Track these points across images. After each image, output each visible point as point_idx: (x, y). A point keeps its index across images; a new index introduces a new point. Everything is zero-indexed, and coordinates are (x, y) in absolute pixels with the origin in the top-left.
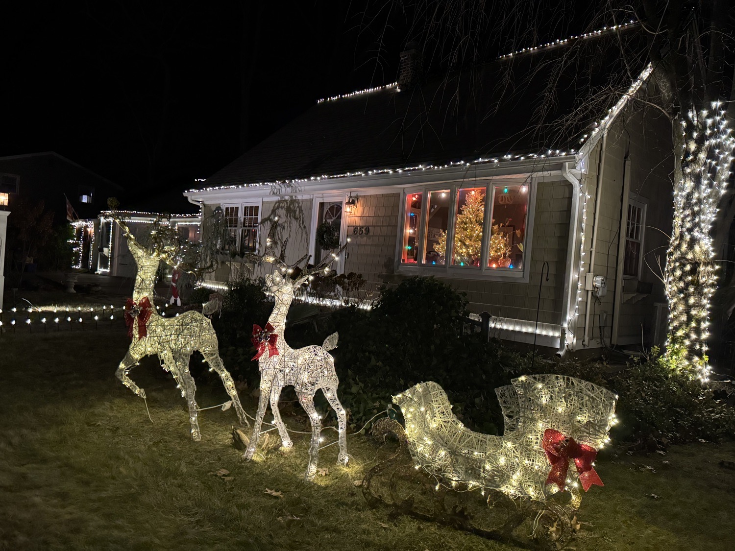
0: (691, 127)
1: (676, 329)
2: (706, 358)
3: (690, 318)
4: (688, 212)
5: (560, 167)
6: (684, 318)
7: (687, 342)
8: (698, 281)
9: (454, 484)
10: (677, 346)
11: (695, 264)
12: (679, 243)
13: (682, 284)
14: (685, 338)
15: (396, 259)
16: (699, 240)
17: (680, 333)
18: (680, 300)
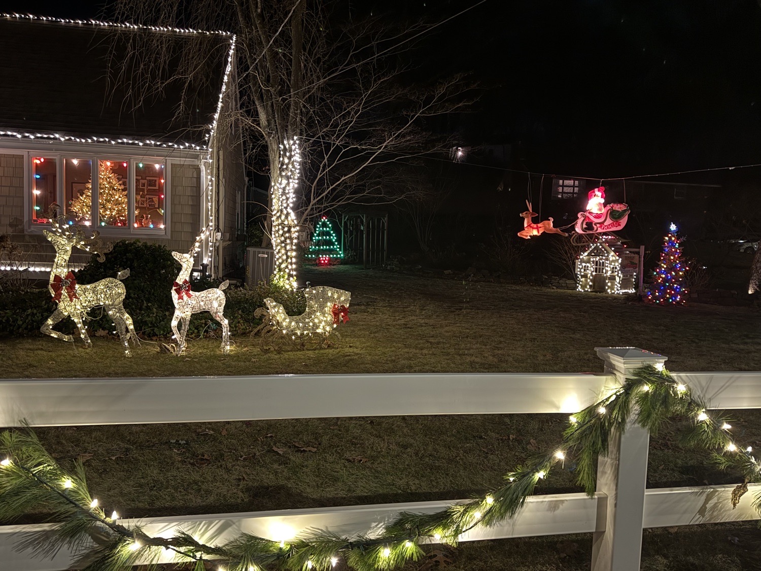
0: (285, 150)
1: (281, 264)
2: (295, 278)
3: (288, 257)
4: (284, 197)
5: (197, 157)
6: (284, 257)
7: (287, 270)
8: (291, 237)
9: (299, 334)
10: (282, 273)
11: (290, 227)
12: (280, 215)
13: (283, 239)
14: (286, 268)
15: (26, 219)
16: (290, 213)
17: (283, 266)
18: (282, 247)
